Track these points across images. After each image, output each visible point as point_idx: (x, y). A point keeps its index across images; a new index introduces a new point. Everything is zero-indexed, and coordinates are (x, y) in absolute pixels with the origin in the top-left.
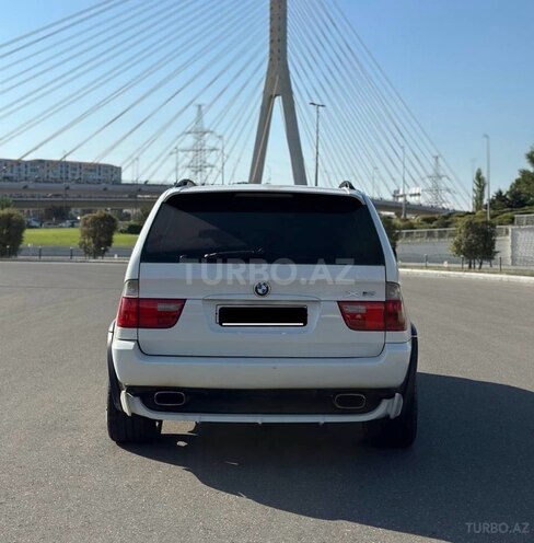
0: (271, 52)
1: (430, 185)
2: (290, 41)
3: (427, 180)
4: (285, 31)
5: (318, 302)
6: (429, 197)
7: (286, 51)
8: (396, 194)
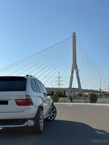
0: (73, 61)
1: (108, 88)
2: (77, 58)
3: (107, 87)
4: (76, 56)
5: (10, 100)
6: (108, 90)
7: (76, 60)
8: (100, 89)
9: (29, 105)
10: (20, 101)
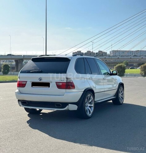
5: (52, 82)
9: (70, 88)
10: (61, 84)
